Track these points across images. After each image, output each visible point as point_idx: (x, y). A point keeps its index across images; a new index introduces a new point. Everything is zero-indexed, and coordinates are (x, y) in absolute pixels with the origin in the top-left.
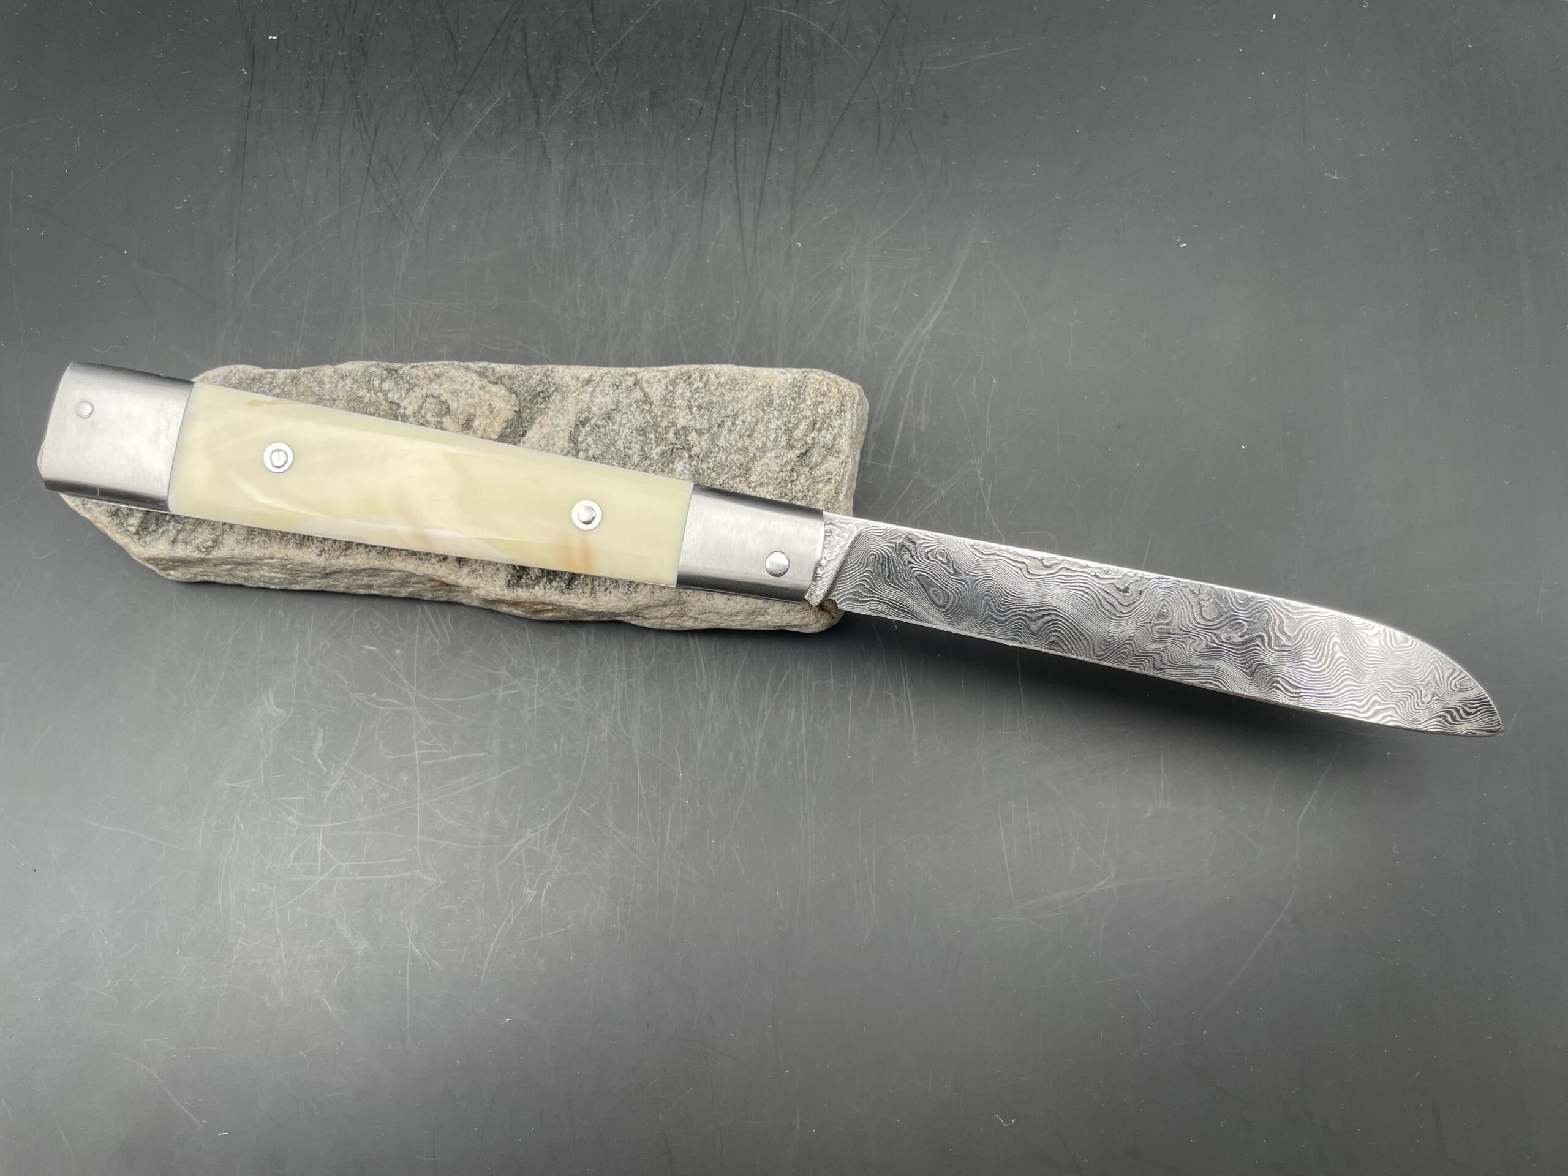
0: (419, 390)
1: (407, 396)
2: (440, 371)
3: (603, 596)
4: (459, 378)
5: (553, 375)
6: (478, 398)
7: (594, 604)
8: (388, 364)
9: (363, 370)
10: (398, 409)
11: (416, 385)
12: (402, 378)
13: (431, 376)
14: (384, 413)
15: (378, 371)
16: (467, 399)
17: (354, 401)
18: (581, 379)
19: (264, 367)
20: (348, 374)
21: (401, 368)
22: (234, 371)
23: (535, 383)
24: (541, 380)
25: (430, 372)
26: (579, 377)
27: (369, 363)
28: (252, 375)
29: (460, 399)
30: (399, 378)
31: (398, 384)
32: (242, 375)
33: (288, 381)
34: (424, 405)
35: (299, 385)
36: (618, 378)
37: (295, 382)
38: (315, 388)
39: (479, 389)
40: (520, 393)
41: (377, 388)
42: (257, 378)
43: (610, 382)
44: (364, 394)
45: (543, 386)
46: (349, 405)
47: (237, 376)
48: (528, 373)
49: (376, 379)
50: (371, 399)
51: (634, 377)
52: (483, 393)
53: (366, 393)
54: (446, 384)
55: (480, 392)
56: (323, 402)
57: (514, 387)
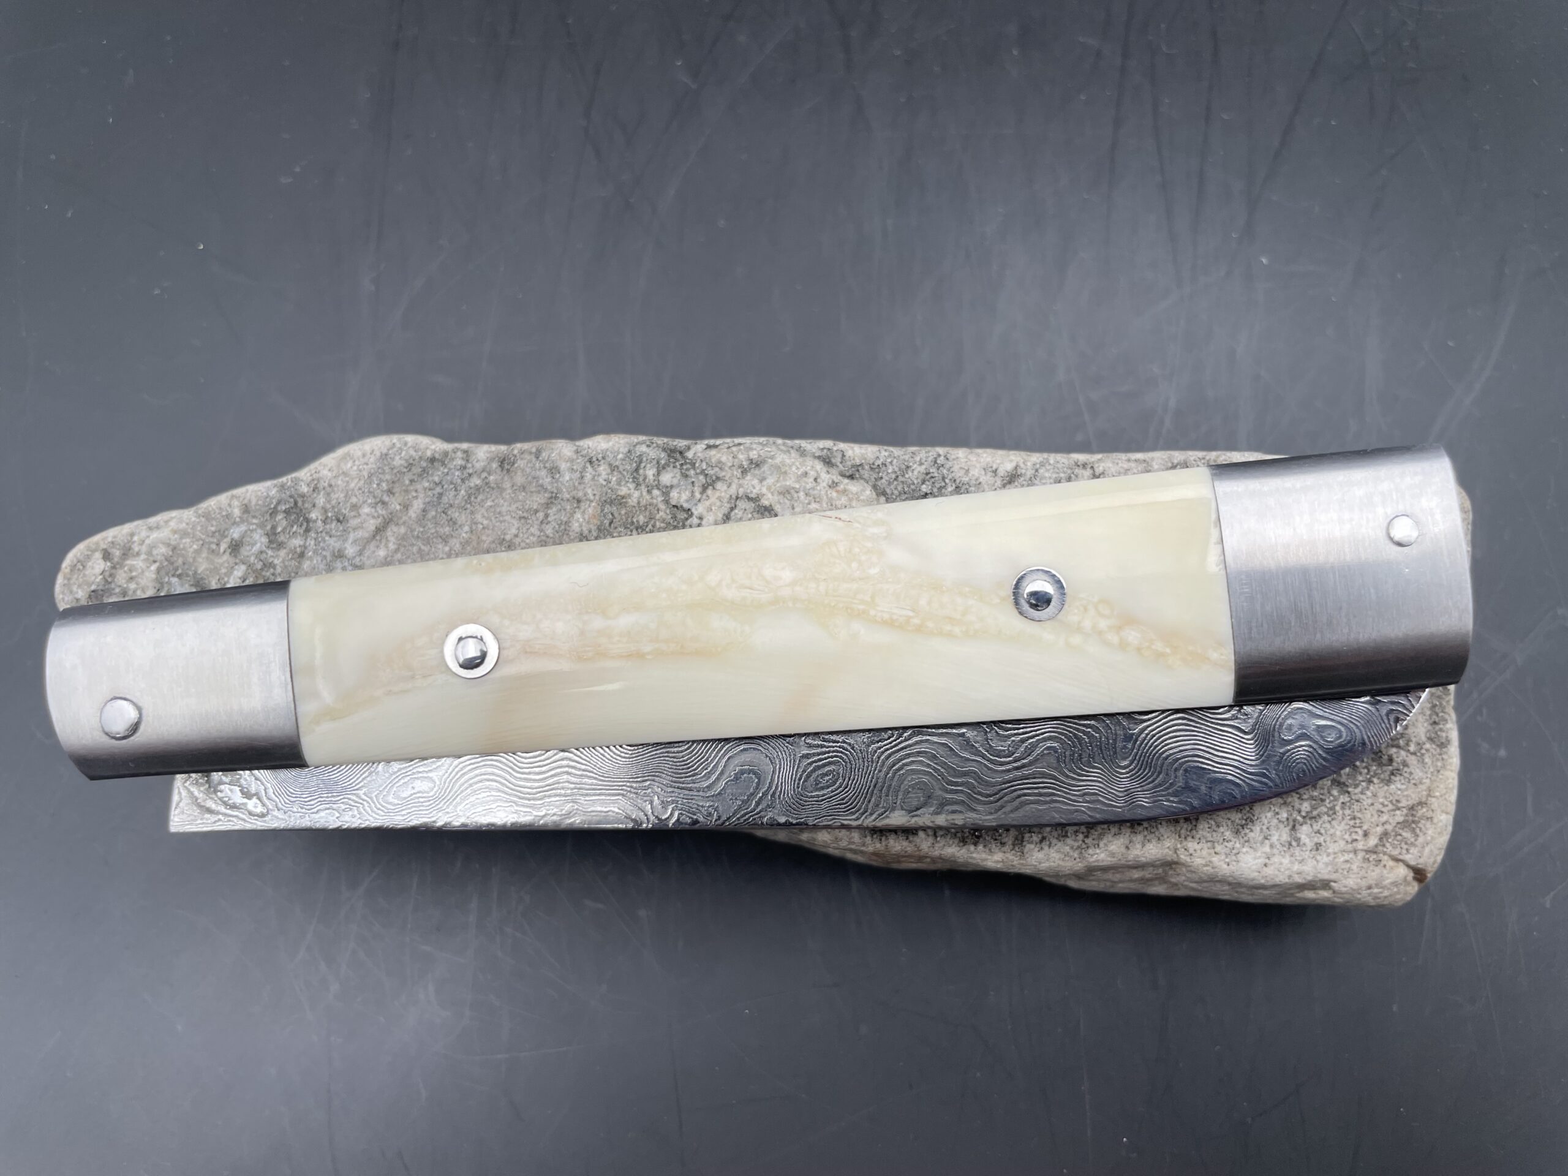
0: (725, 487)
1: (704, 497)
2: (760, 456)
3: (1037, 849)
4: (794, 469)
5: (950, 464)
6: (827, 504)
7: (1015, 863)
8: (666, 440)
9: (627, 450)
10: (687, 519)
11: (718, 478)
12: (693, 465)
13: (744, 463)
14: (662, 525)
15: (653, 453)
16: (809, 504)
17: (611, 503)
18: (1001, 472)
19: (448, 439)
20: (600, 457)
21: (689, 448)
22: (398, 445)
23: (917, 478)
24: (927, 474)
25: (741, 457)
26: (996, 470)
27: (635, 439)
28: (429, 454)
29: (796, 504)
30: (688, 466)
31: (687, 476)
32: (412, 452)
33: (495, 465)
34: (733, 514)
35: (516, 473)
36: (1064, 473)
37: (506, 467)
38: (543, 479)
39: (827, 488)
40: (892, 494)
41: (651, 481)
42: (438, 459)
43: (1050, 478)
44: (628, 492)
45: (933, 483)
46: (604, 510)
47: (403, 455)
48: (904, 460)
49: (649, 465)
50: (641, 500)
51: (1088, 469)
52: (834, 494)
53: (632, 491)
54: (770, 477)
55: (829, 492)
56: (560, 504)
57: (882, 484)
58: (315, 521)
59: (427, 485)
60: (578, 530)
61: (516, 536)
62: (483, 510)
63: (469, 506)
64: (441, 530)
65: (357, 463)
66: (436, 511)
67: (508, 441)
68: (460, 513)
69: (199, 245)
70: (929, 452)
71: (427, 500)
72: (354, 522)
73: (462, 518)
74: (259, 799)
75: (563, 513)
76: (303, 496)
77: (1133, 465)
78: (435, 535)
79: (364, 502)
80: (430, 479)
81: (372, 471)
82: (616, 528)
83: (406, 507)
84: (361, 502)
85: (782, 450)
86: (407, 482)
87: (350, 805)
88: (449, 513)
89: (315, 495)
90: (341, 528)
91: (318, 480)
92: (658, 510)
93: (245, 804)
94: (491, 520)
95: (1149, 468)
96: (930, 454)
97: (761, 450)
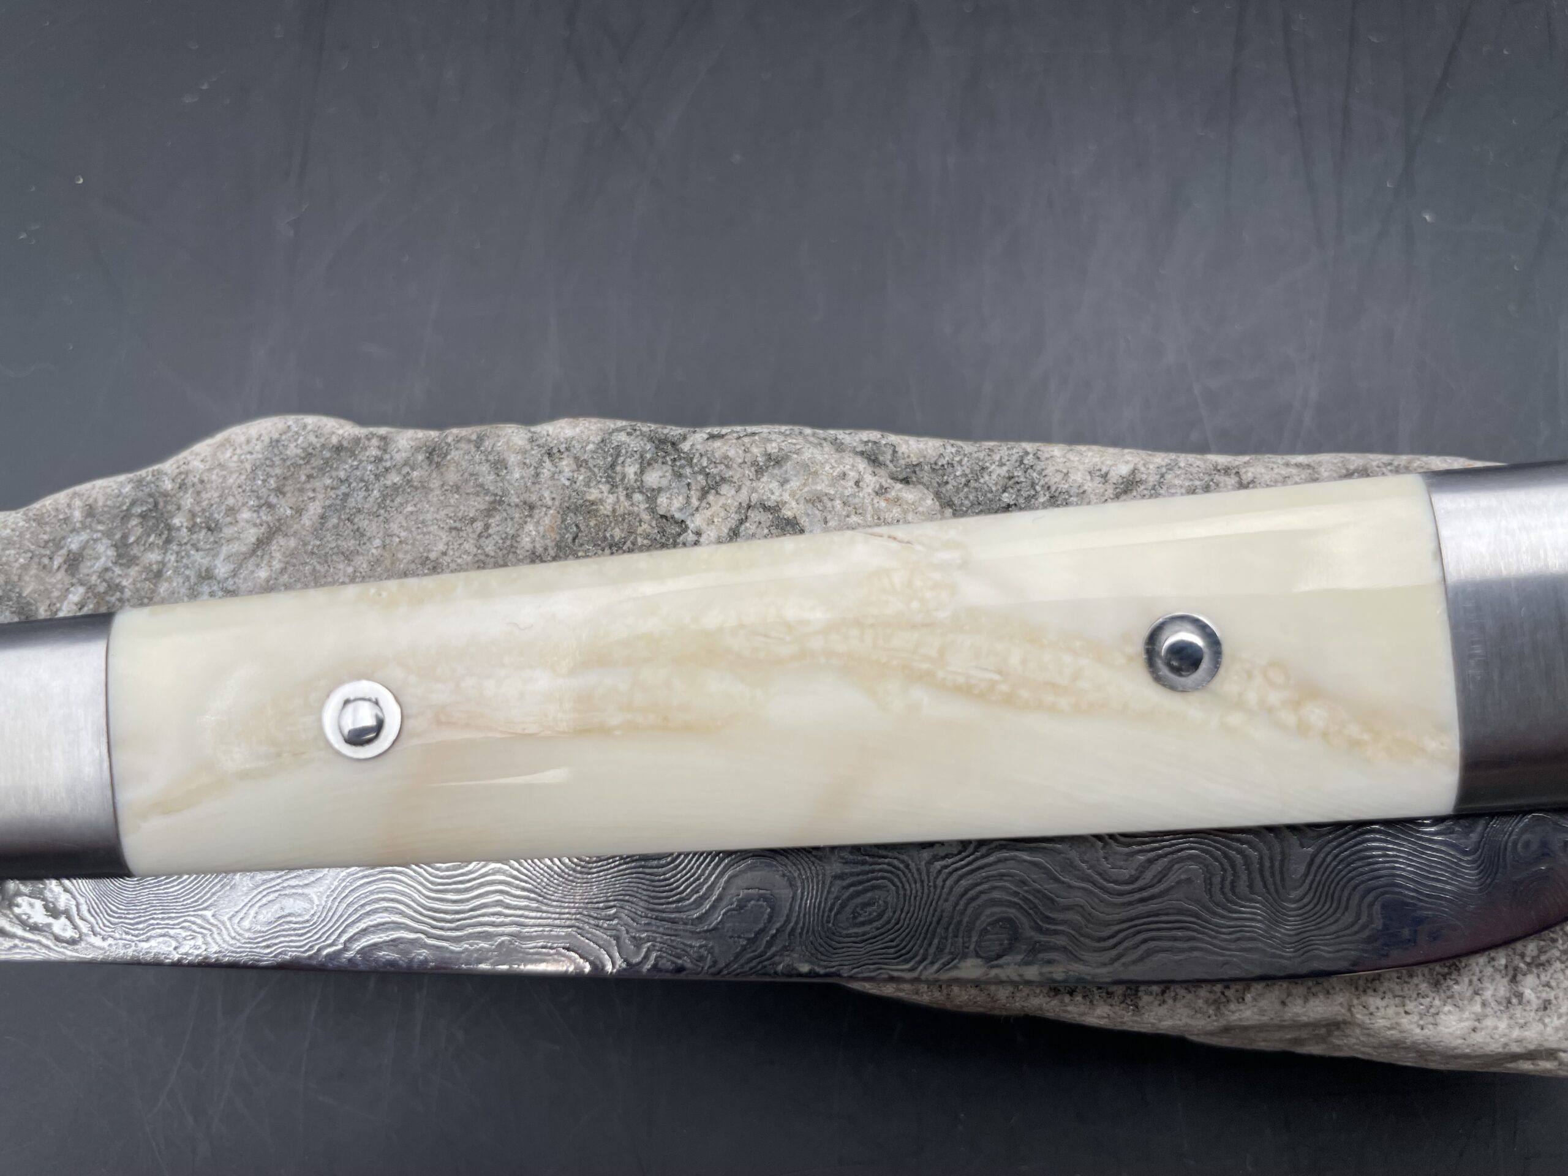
0: (733, 492)
1: (704, 504)
2: (781, 449)
3: (1157, 1003)
4: (827, 468)
5: (1040, 465)
6: (873, 517)
7: (1126, 1019)
8: (653, 427)
9: (599, 438)
10: (679, 535)
11: (723, 480)
12: (690, 460)
13: (759, 459)
14: (645, 542)
15: (635, 444)
16: (848, 516)
17: (576, 510)
18: (1114, 477)
19: (361, 422)
20: (562, 447)
21: (684, 438)
22: (294, 428)
23: (996, 484)
24: (1010, 478)
25: (755, 450)
26: (1107, 474)
27: (611, 424)
28: (334, 440)
29: (829, 517)
30: (683, 462)
31: (680, 476)
32: (312, 438)
33: (420, 457)
34: (743, 528)
35: (448, 468)
36: (1201, 480)
37: (436, 459)
38: (484, 476)
39: (873, 495)
40: (962, 504)
41: (632, 482)
42: (346, 448)
43: (1181, 487)
44: (600, 496)
45: (1019, 491)
46: (566, 519)
47: (299, 442)
48: (978, 458)
49: (629, 460)
50: (617, 507)
51: (1232, 476)
52: (883, 504)
53: (606, 494)
54: (795, 479)
55: (875, 501)
56: (505, 510)
57: (947, 491)
58: (179, 529)
59: (328, 482)
60: (529, 546)
61: (444, 554)
62: (401, 518)
63: (382, 511)
64: (344, 543)
65: (238, 451)
66: (339, 518)
67: (440, 425)
68: (370, 521)
69: (79, 180)
70: (1012, 448)
71: (328, 503)
72: (228, 532)
73: (371, 527)
74: (69, 918)
75: (510, 523)
76: (165, 494)
77: (1294, 471)
78: (336, 550)
79: (244, 504)
80: (334, 474)
81: (258, 463)
82: (581, 545)
83: (299, 511)
84: (240, 504)
85: (811, 443)
86: (303, 478)
87: (194, 931)
88: (356, 520)
89: (181, 494)
90: (212, 539)
91: (187, 473)
92: (640, 521)
93: (49, 925)
94: (411, 532)
95: (1317, 476)
96: (1015, 451)
97: (783, 441)
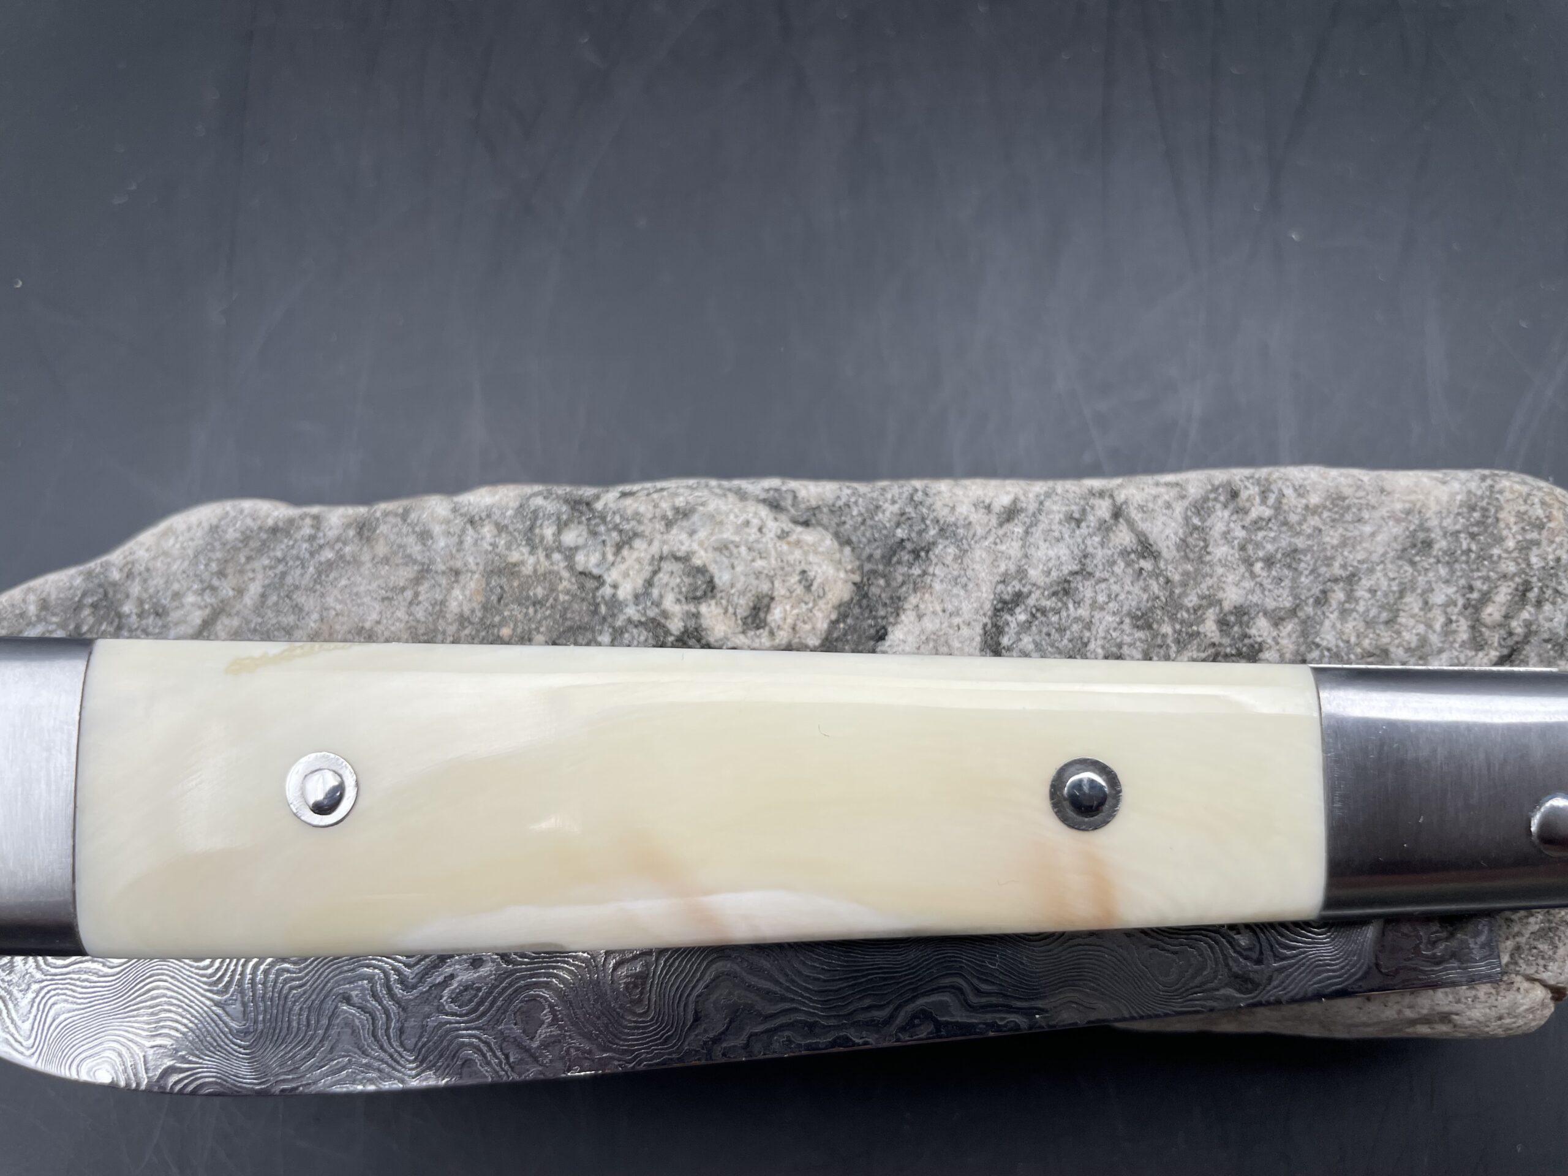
0: (644, 546)
1: (619, 559)
2: (687, 503)
4: (732, 517)
5: (929, 501)
6: (776, 560)
8: (568, 489)
9: (517, 504)
10: (597, 588)
11: (636, 535)
12: (603, 519)
13: (668, 513)
14: (567, 597)
15: (551, 507)
16: (753, 560)
17: (500, 572)
18: (997, 507)
19: (295, 503)
20: (484, 515)
21: (597, 497)
22: (232, 513)
23: (890, 521)
24: (903, 514)
25: (663, 504)
26: (990, 505)
27: (528, 489)
28: (270, 522)
29: (736, 563)
30: (597, 520)
31: (596, 534)
32: (249, 522)
33: (351, 533)
34: (656, 579)
35: (377, 542)
36: (1076, 504)
37: (366, 533)
38: (411, 547)
39: (776, 539)
40: (860, 542)
41: (551, 543)
42: (282, 529)
43: (1059, 512)
44: (521, 558)
45: (911, 526)
46: (490, 583)
47: (238, 525)
48: (873, 499)
49: (546, 523)
50: (538, 567)
51: (1107, 499)
52: (785, 547)
53: (526, 556)
54: (702, 529)
55: (778, 545)
56: (433, 578)
57: (845, 530)
58: (129, 616)
59: (266, 562)
60: (456, 610)
61: (378, 622)
62: (336, 592)
63: (318, 587)
64: (284, 619)
65: (181, 538)
66: (279, 595)
67: (367, 500)
68: (308, 596)
70: (902, 486)
71: (267, 582)
72: (175, 616)
73: (309, 602)
75: (438, 590)
76: (114, 584)
77: (1162, 490)
78: (277, 626)
79: (189, 589)
80: (272, 554)
81: (200, 549)
82: (506, 605)
83: (240, 592)
84: (185, 588)
85: (716, 494)
86: (243, 560)
88: (295, 597)
89: (129, 582)
90: (160, 623)
91: (133, 563)
92: (561, 579)
94: (346, 604)
95: (1184, 493)
96: (905, 489)
97: (691, 495)
